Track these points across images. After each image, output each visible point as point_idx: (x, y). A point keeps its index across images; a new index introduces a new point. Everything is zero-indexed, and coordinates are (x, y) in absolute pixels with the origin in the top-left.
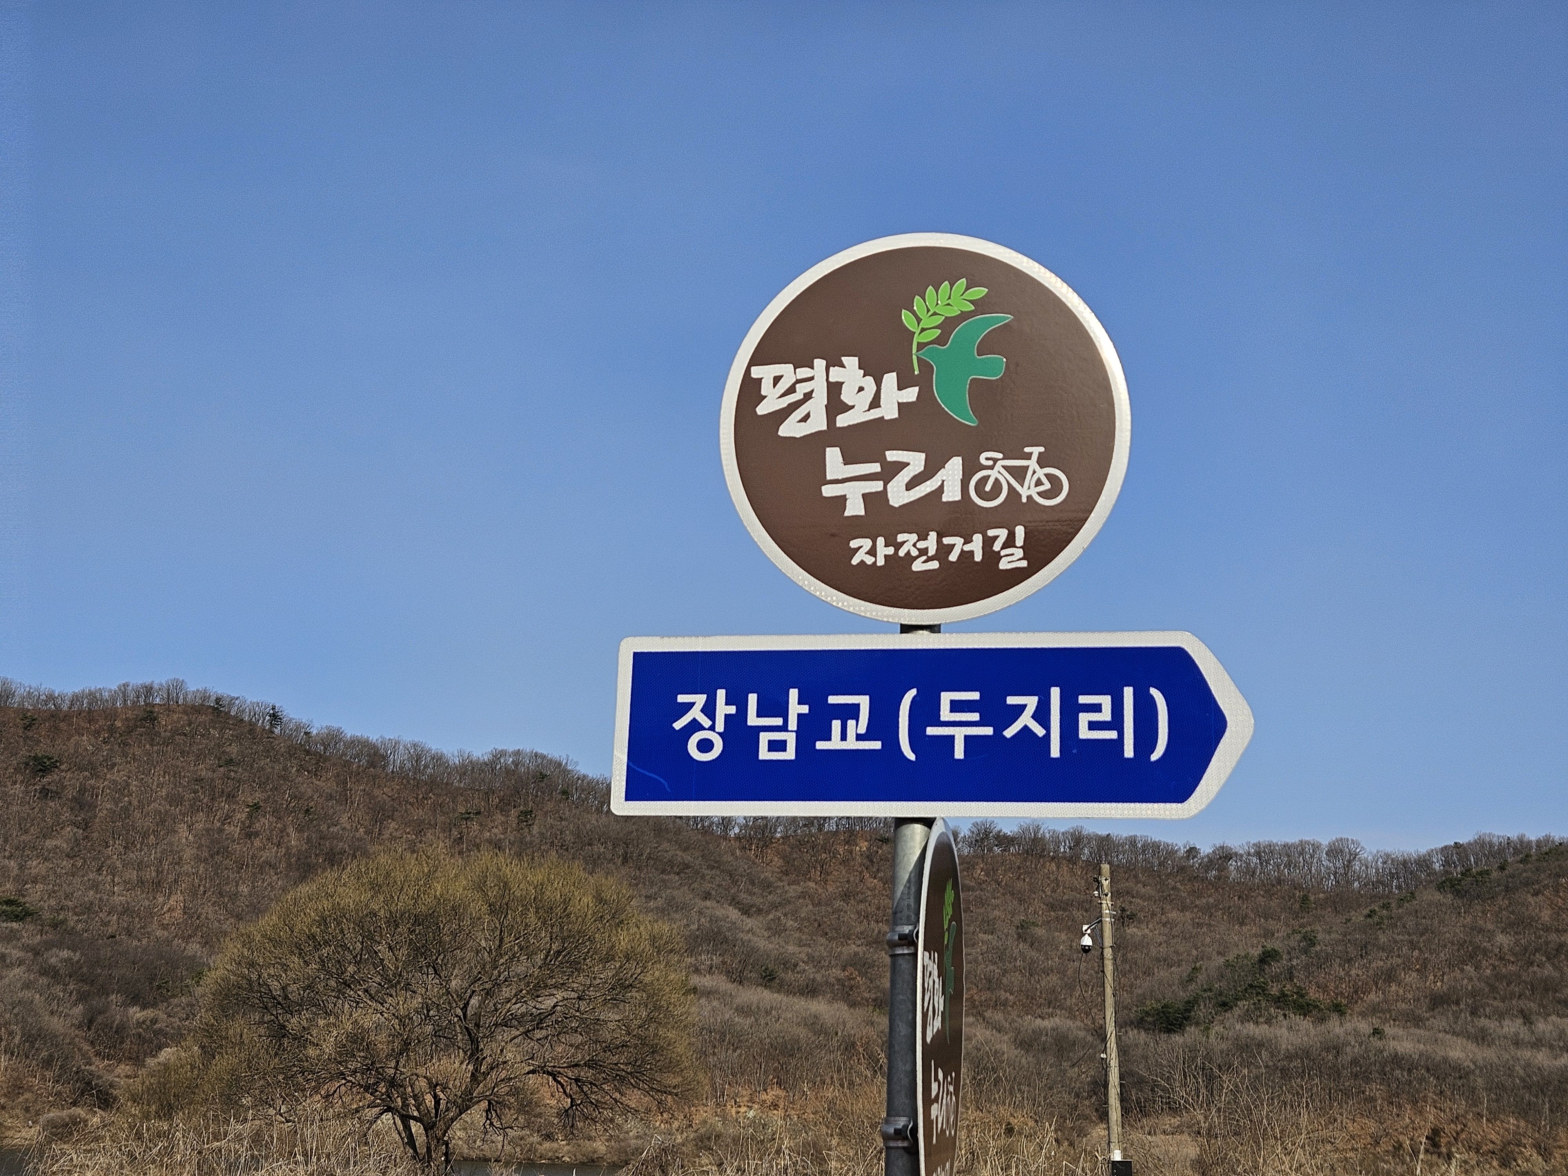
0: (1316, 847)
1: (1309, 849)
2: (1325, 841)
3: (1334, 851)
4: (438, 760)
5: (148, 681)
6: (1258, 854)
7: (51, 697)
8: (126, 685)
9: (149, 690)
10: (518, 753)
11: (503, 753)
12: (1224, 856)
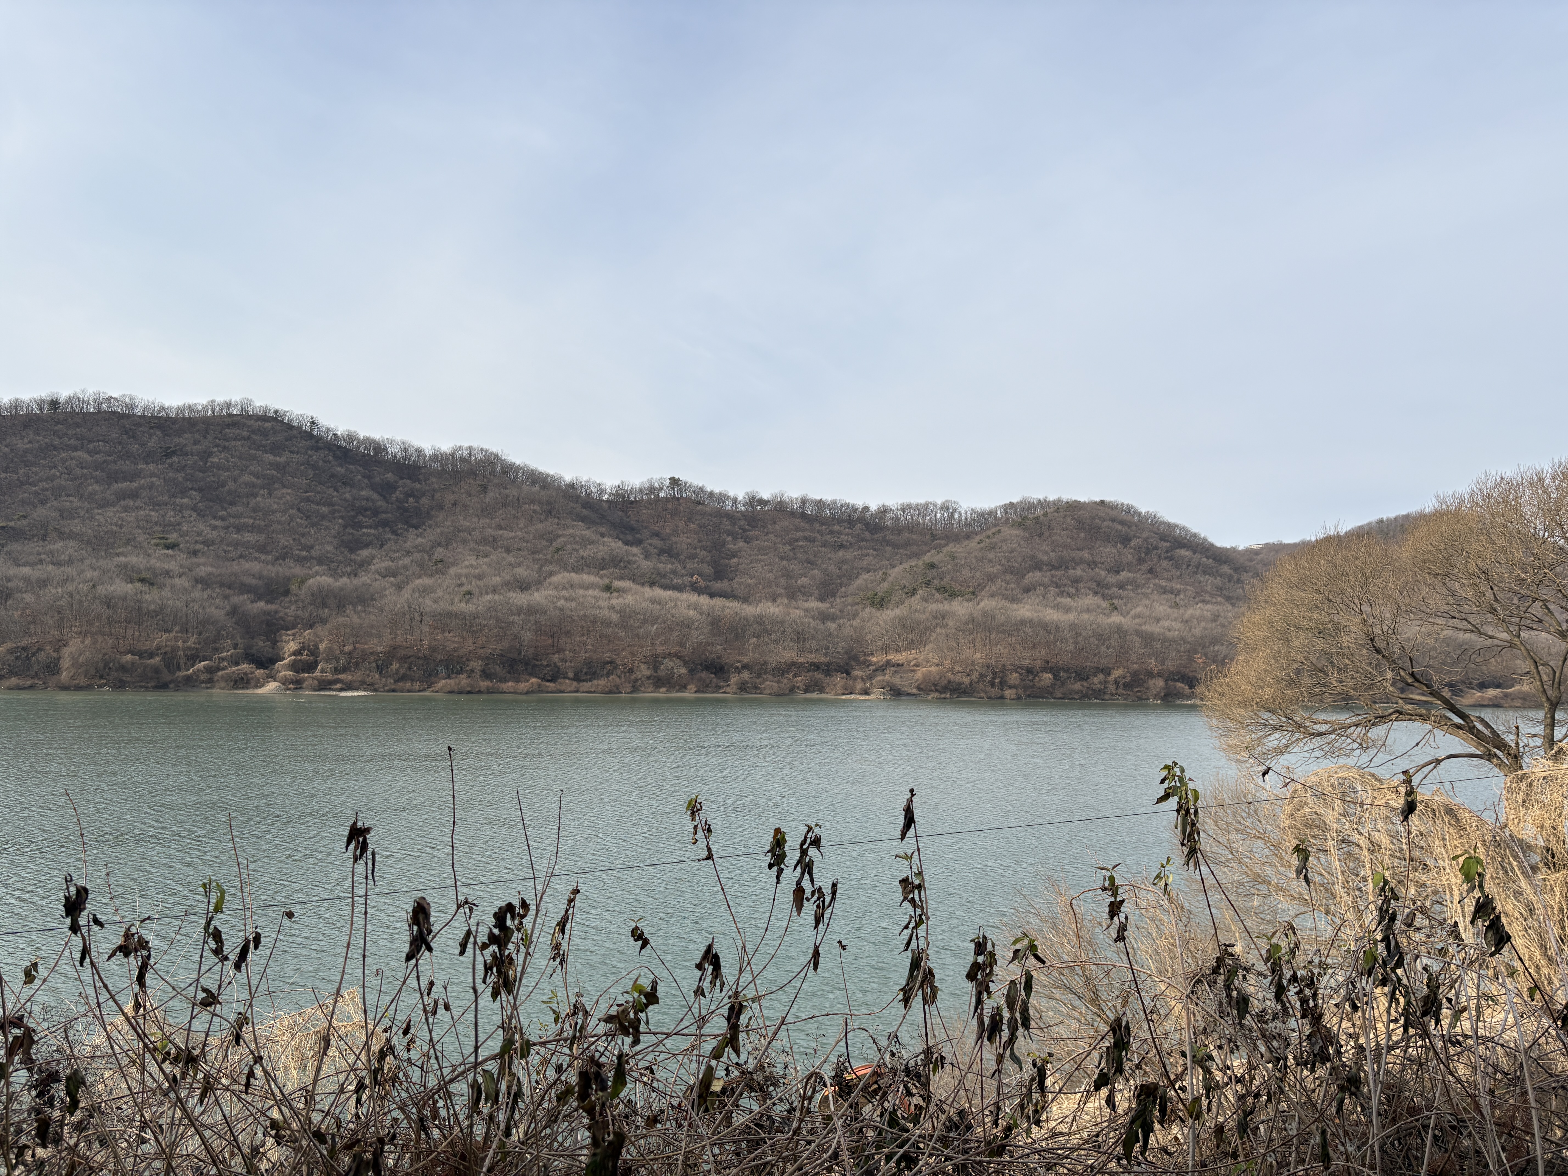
0: (935, 505)
1: (931, 507)
2: (939, 502)
3: (945, 507)
4: (420, 452)
5: (228, 399)
6: (903, 509)
7: (162, 408)
8: (213, 401)
9: (228, 405)
10: (470, 448)
11: (460, 448)
12: (884, 511)
